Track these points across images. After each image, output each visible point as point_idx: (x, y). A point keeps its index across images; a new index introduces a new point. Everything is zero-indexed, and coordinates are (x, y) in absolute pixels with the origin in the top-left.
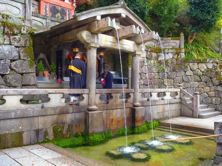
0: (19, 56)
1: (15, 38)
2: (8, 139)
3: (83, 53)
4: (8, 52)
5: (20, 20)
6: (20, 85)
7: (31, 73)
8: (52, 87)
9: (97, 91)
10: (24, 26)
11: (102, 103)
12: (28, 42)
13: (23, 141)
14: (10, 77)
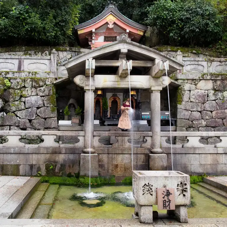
0: (44, 104)
1: (41, 89)
2: (8, 168)
3: (113, 95)
4: (34, 102)
5: (46, 74)
6: (42, 128)
7: (53, 117)
8: (73, 130)
9: (94, 134)
10: (48, 78)
11: (102, 146)
12: (51, 91)
13: (20, 172)
14: (35, 121)
